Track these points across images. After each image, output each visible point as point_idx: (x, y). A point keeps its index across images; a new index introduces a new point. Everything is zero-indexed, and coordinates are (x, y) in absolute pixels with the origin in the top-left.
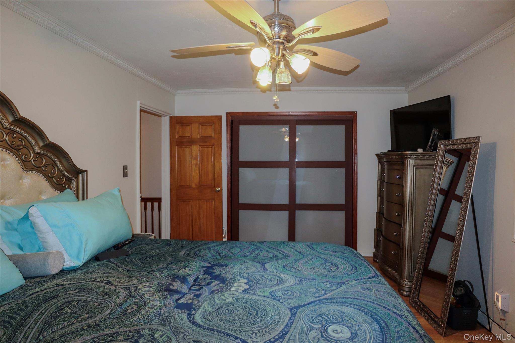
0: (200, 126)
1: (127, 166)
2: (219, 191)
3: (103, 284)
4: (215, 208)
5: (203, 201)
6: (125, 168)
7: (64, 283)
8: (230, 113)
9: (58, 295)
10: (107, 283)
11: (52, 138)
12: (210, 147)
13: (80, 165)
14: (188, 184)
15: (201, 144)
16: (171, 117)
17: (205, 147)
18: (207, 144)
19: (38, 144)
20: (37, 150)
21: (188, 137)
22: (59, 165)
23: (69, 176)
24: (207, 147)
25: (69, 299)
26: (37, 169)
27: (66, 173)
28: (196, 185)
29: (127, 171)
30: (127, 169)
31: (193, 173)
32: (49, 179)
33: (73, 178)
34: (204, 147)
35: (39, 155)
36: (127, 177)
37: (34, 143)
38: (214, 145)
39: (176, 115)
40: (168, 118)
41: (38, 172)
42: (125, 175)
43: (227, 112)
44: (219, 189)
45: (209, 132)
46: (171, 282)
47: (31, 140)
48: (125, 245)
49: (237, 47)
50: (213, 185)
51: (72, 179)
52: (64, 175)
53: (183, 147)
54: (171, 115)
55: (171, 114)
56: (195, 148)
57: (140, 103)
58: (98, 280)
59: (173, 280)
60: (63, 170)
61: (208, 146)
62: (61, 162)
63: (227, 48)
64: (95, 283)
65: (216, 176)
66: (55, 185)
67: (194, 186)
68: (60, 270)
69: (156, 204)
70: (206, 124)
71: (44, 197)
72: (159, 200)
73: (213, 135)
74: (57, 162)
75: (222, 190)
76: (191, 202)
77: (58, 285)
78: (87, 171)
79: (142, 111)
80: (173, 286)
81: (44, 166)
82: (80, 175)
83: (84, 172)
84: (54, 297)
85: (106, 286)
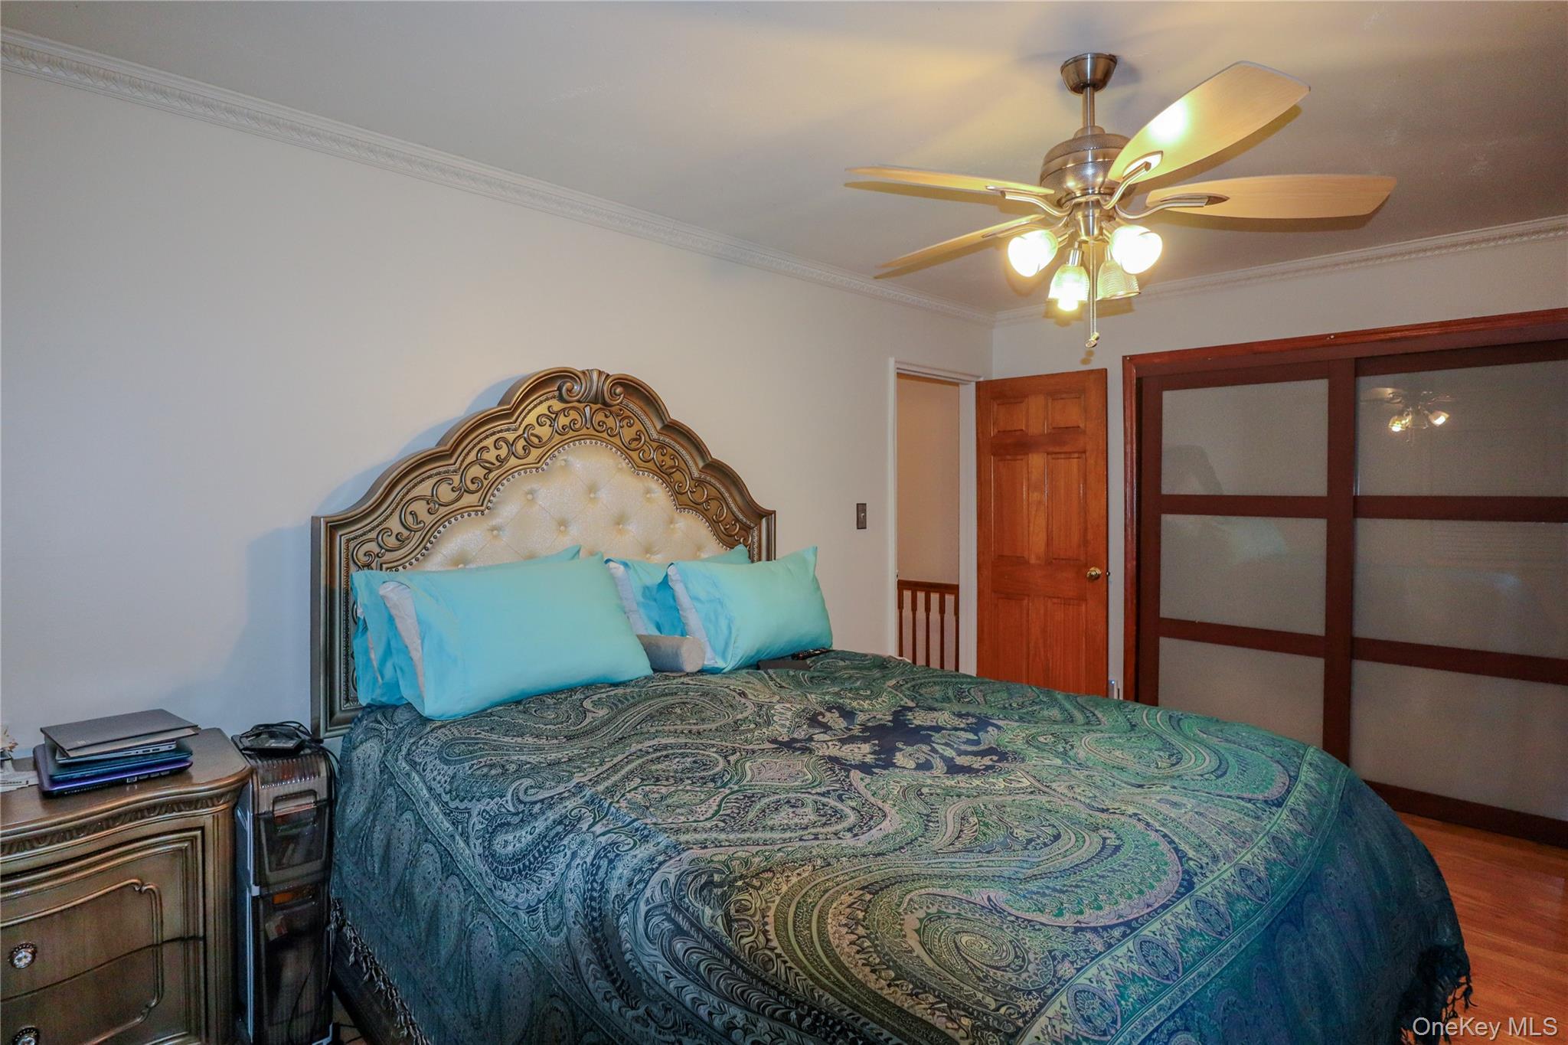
0: (1050, 401)
1: (865, 504)
2: (1098, 577)
3: (734, 694)
4: (1086, 621)
5: (1055, 600)
6: (861, 508)
7: (691, 682)
8: (1133, 358)
9: (676, 694)
10: (740, 694)
11: (717, 453)
12: (1076, 455)
13: (764, 502)
14: (1019, 555)
15: (1051, 449)
16: (978, 383)
17: (1063, 456)
18: (1065, 449)
19: (696, 464)
20: (696, 474)
21: (1018, 433)
22: (730, 500)
23: (744, 520)
24: (1068, 456)
25: (686, 700)
26: (696, 507)
27: (741, 517)
28: (1038, 558)
29: (865, 516)
30: (865, 511)
31: (1031, 525)
32: (714, 523)
33: (752, 525)
34: (1059, 456)
35: (700, 483)
36: (865, 528)
37: (691, 463)
38: (1085, 452)
39: (994, 377)
40: (973, 387)
41: (697, 510)
42: (861, 524)
43: (1124, 357)
44: (1098, 572)
45: (1071, 414)
46: (823, 711)
47: (687, 457)
48: (810, 655)
49: (1003, 232)
50: (1082, 558)
51: (750, 528)
52: (737, 520)
53: (1008, 457)
54: (981, 379)
55: (980, 377)
56: (1037, 461)
57: (896, 362)
58: (732, 687)
59: (829, 710)
60: (735, 509)
61: (1070, 453)
62: (731, 494)
63: (983, 237)
64: (726, 690)
65: (1090, 536)
66: (722, 535)
67: (1033, 561)
68: (697, 669)
69: (949, 599)
70: (1064, 396)
71: (704, 556)
72: (954, 589)
73: (1082, 425)
74: (727, 495)
75: (1107, 576)
76: (1026, 601)
77: (683, 683)
78: (774, 512)
79: (900, 375)
80: (824, 717)
81: (707, 501)
82: (764, 520)
83: (769, 515)
84: (672, 694)
85: (738, 698)
